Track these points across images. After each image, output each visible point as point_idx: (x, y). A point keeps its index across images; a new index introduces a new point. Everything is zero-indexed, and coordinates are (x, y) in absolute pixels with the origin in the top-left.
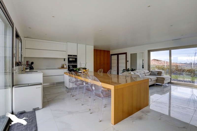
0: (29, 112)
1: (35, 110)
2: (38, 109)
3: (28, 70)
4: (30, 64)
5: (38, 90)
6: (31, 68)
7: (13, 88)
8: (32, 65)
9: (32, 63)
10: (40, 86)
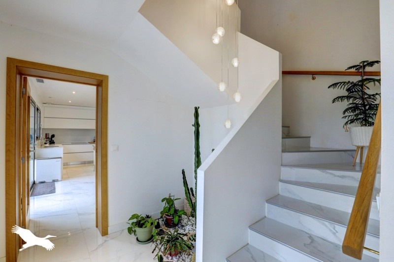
0: (49, 182)
1: (54, 181)
2: (57, 181)
3: (47, 145)
4: (50, 137)
5: (58, 164)
6: (52, 142)
7: (35, 161)
8: (53, 139)
9: (53, 136)
10: (60, 159)
